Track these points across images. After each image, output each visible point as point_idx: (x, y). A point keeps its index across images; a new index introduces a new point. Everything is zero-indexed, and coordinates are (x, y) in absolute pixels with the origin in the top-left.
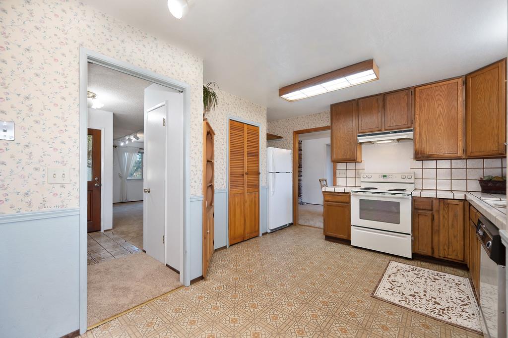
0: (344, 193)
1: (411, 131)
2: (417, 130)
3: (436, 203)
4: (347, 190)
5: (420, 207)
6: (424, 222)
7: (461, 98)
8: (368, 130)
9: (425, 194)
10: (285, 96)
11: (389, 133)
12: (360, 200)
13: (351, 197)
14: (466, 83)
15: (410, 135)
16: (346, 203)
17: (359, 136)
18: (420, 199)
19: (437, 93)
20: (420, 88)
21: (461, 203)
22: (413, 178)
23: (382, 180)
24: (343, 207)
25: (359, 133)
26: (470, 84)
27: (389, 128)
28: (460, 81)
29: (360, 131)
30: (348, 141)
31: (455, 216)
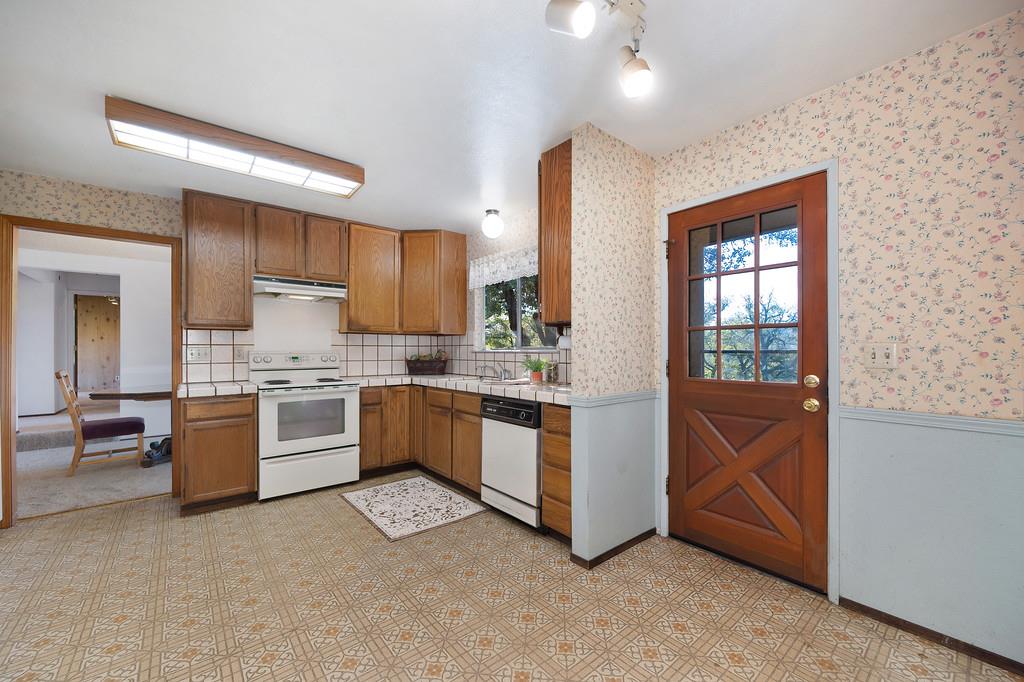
0: (242, 395)
1: (344, 287)
2: (352, 288)
3: (384, 391)
4: (249, 389)
5: (371, 401)
6: (373, 420)
7: (398, 259)
8: (277, 272)
9: (375, 382)
10: (116, 124)
11: (312, 284)
12: (280, 405)
13: (261, 401)
14: (402, 240)
15: (341, 293)
16: (248, 415)
17: (256, 278)
18: (370, 390)
19: (374, 242)
20: (357, 226)
21: (407, 389)
22: (338, 360)
23: (291, 365)
24: (238, 426)
25: (258, 272)
26: (407, 244)
27: (315, 276)
28: (397, 235)
29: (260, 269)
30: (231, 284)
31: (402, 406)
